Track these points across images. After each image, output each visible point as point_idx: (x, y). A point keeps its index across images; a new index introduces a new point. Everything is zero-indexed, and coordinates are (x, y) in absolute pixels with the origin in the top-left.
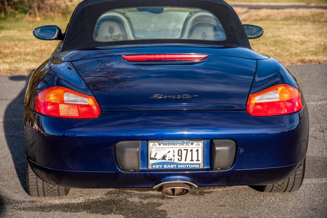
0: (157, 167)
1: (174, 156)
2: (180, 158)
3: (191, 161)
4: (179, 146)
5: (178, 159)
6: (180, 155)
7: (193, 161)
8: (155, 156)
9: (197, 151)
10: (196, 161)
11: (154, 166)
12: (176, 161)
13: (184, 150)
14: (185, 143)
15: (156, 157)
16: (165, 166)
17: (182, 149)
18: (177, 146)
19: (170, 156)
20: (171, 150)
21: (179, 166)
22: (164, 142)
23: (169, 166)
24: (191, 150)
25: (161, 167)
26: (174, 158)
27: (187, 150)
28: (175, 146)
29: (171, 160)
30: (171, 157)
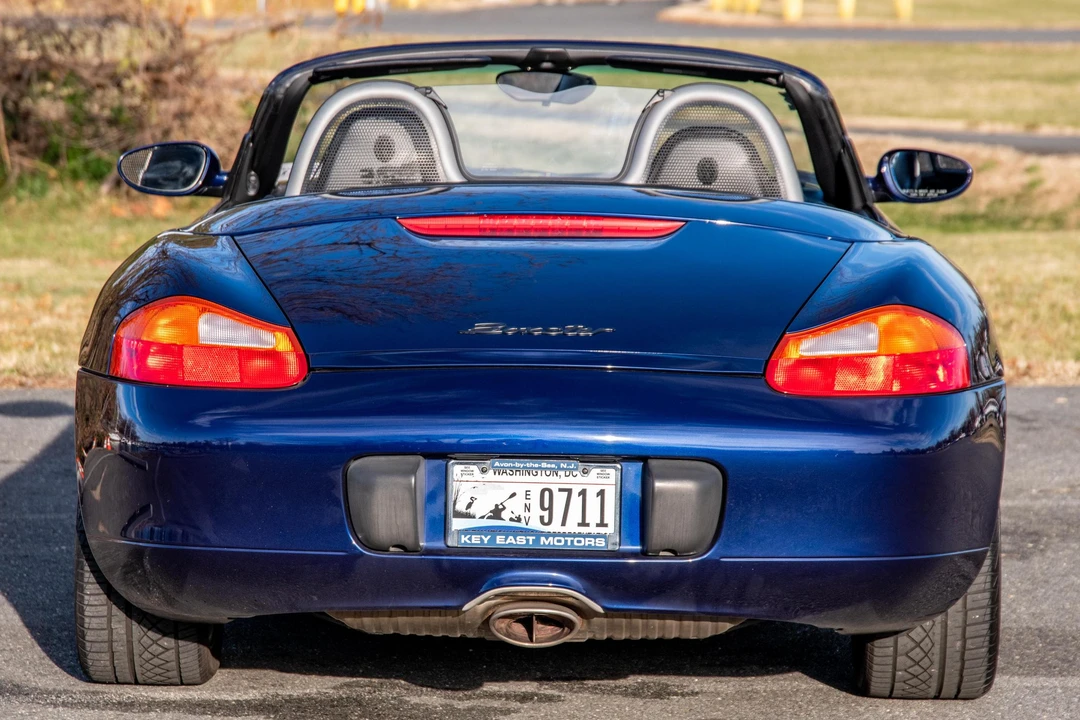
0: (475, 540)
1: (527, 508)
2: (546, 514)
3: (579, 525)
4: (544, 478)
5: (542, 518)
6: (546, 505)
7: (588, 525)
8: (469, 506)
9: (601, 493)
10: (598, 525)
11: (464, 539)
12: (535, 524)
13: (560, 490)
14: (563, 469)
15: (471, 511)
16: (500, 540)
17: (555, 489)
18: (538, 478)
19: (514, 508)
20: (520, 491)
21: (543, 539)
22: (497, 464)
23: (511, 540)
24: (583, 493)
25: (486, 540)
26: (527, 514)
27: (569, 491)
28: (531, 478)
29: (519, 520)
30: (520, 511)
